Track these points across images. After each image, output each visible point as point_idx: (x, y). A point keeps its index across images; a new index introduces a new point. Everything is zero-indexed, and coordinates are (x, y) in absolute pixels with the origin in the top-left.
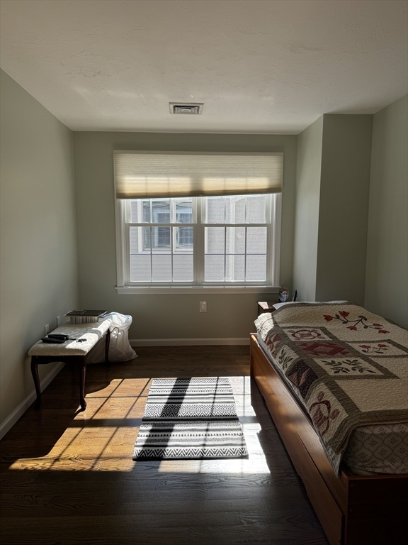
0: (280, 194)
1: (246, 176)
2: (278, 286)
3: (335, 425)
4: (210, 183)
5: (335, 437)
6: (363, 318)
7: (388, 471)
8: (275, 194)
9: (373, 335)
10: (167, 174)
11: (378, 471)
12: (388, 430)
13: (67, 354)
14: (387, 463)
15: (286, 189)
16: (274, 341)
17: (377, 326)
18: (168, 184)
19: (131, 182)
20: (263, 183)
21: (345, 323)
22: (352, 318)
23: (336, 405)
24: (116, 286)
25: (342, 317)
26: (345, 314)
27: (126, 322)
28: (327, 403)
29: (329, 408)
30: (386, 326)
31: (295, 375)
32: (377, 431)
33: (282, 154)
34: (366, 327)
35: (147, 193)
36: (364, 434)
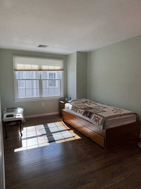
0: (63, 71)
1: (54, 66)
2: (64, 97)
3: (100, 121)
4: (44, 67)
5: (101, 122)
6: (90, 102)
7: (111, 127)
8: (62, 71)
9: (95, 105)
10: (31, 64)
11: (109, 127)
12: (111, 119)
13: (17, 120)
14: (111, 126)
15: (65, 70)
16: (75, 109)
17: (94, 104)
18: (31, 67)
19: (19, 66)
20: (58, 68)
21: (87, 103)
22: (88, 102)
23: (99, 117)
24: (14, 100)
25: (86, 102)
26: (87, 101)
27: (22, 111)
28: (97, 117)
29: (98, 118)
30: (96, 103)
31: (85, 114)
32: (109, 120)
33: (63, 60)
34: (92, 104)
35: (24, 70)
36: (107, 121)
